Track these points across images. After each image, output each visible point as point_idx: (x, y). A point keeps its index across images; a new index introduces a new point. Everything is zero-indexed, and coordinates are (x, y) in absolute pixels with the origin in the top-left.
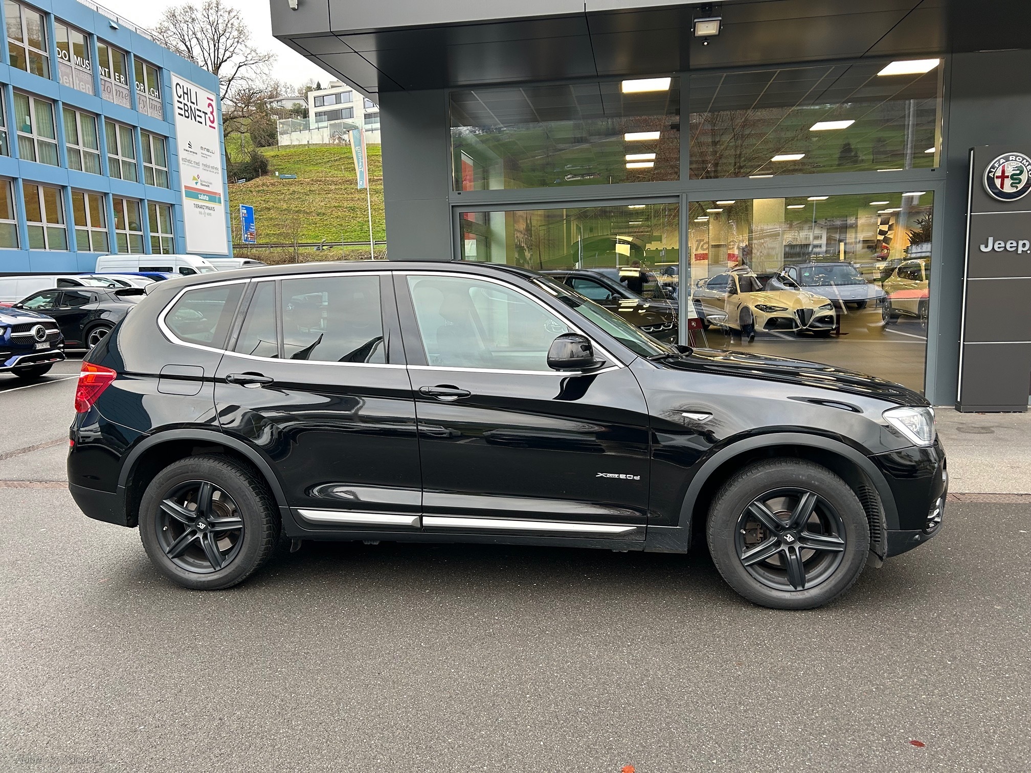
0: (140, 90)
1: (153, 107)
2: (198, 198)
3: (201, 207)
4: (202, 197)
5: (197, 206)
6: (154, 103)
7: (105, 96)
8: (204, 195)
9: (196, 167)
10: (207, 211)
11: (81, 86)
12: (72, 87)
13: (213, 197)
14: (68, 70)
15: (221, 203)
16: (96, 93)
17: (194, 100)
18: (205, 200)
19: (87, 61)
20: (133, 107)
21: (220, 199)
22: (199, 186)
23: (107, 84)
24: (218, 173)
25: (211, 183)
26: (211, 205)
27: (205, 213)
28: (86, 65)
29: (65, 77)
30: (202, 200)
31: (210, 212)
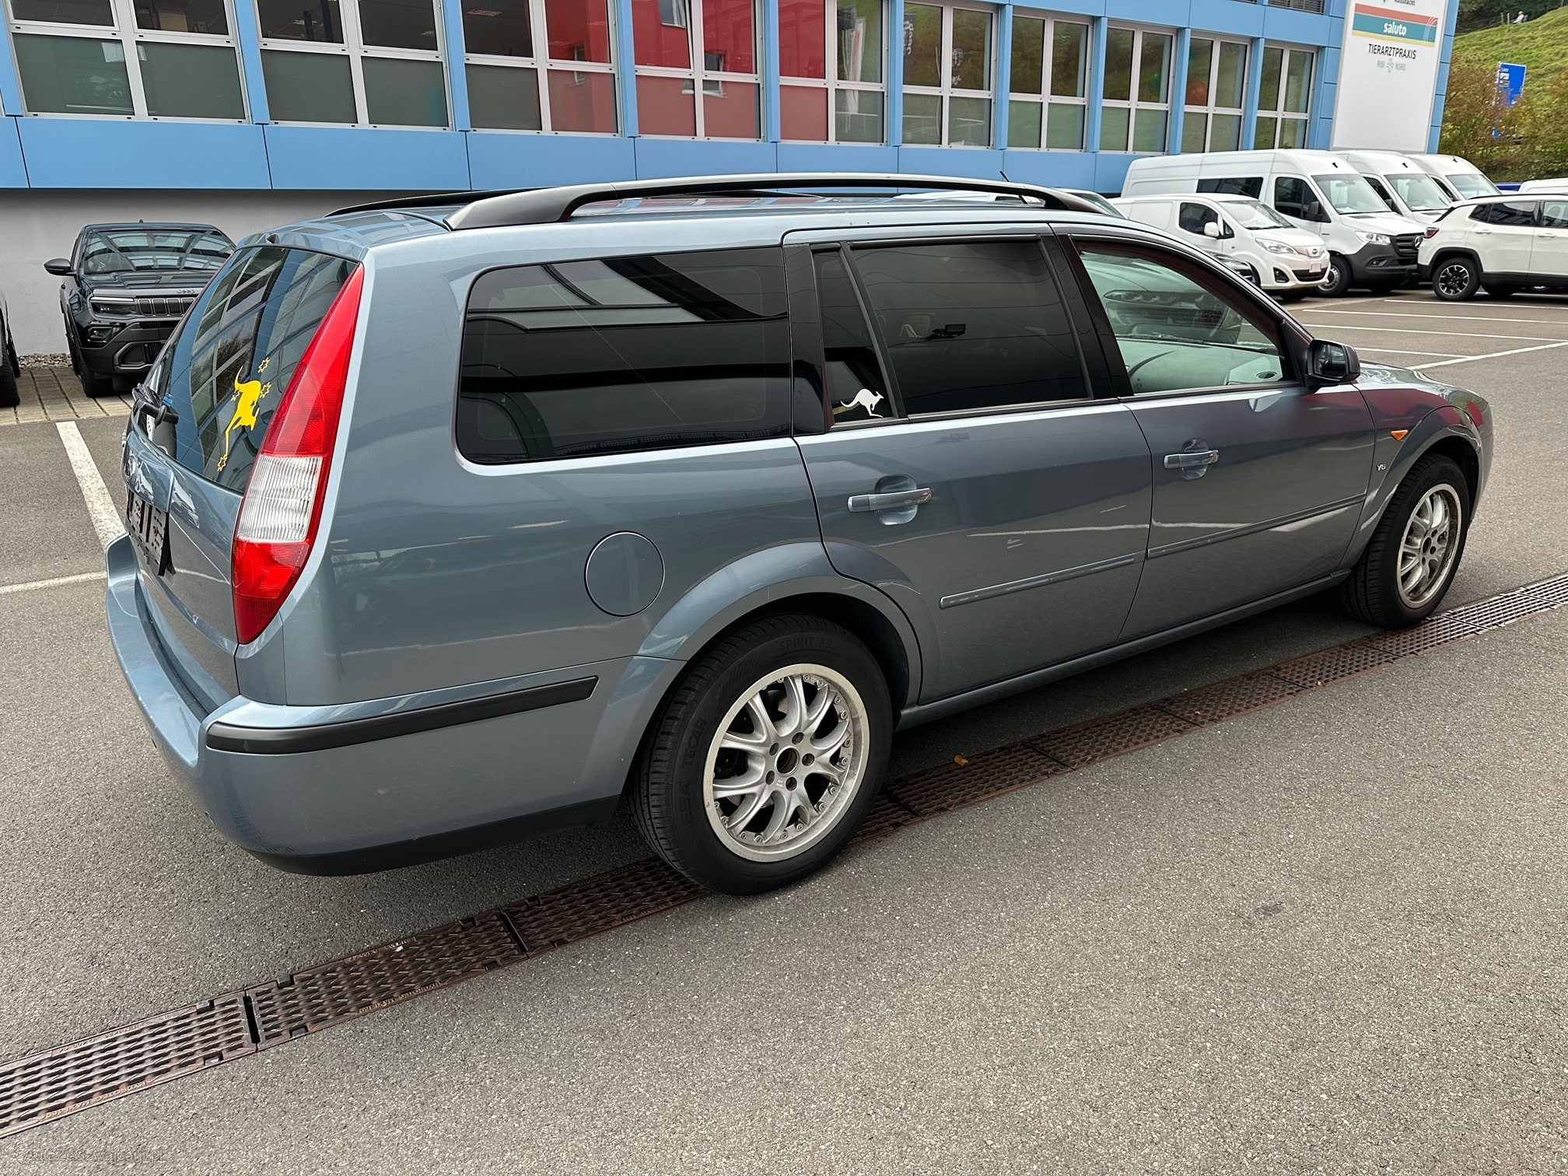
2: (1380, 31)
3: (1385, 51)
4: (1390, 28)
5: (1376, 49)
8: (1397, 24)
10: (1397, 59)
13: (1418, 28)
15: (1432, 39)
18: (1398, 35)
21: (1434, 30)
22: (1392, 5)
26: (1407, 45)
27: (1391, 64)
30: (1394, 35)
31: (1404, 60)
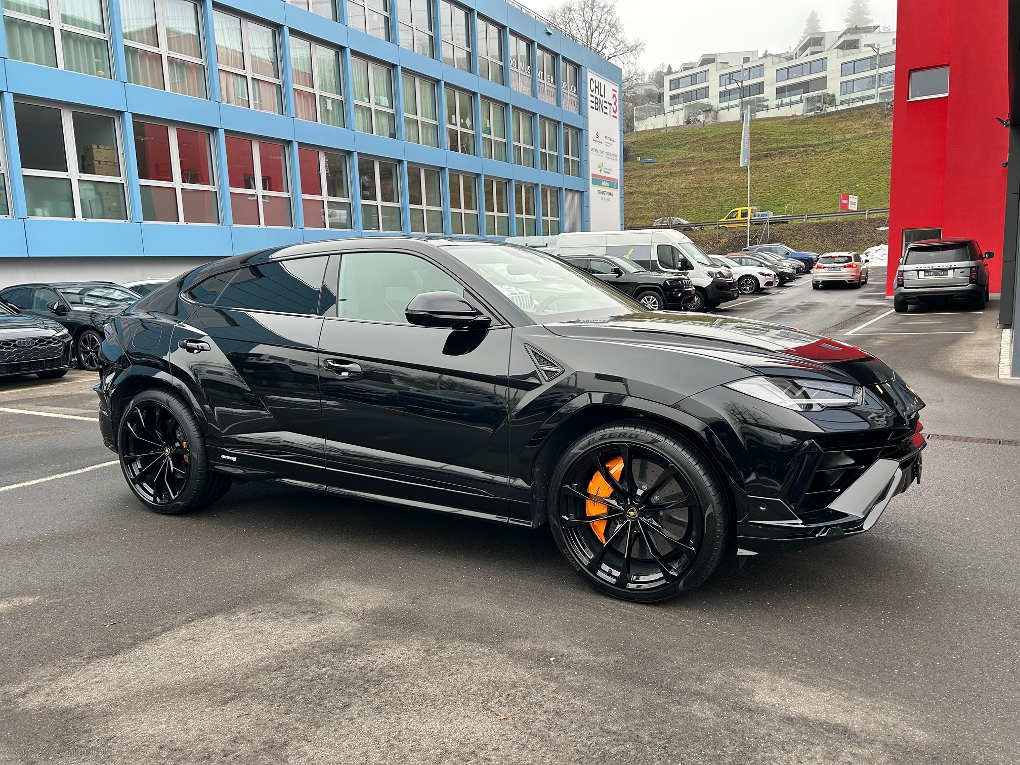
0: (564, 88)
1: (572, 102)
2: (600, 185)
3: (603, 193)
4: (604, 183)
5: (601, 192)
6: (573, 99)
7: (539, 95)
8: (605, 181)
9: (601, 156)
10: (607, 196)
11: (524, 90)
12: (518, 91)
13: (612, 183)
14: (516, 75)
15: (617, 188)
16: (534, 94)
17: (602, 93)
18: (606, 186)
19: (529, 67)
20: (559, 104)
21: (617, 184)
22: (602, 174)
23: (542, 86)
24: (617, 160)
25: (611, 170)
26: (609, 190)
27: (605, 198)
28: (528, 71)
29: (514, 83)
30: (605, 186)
31: (609, 197)
